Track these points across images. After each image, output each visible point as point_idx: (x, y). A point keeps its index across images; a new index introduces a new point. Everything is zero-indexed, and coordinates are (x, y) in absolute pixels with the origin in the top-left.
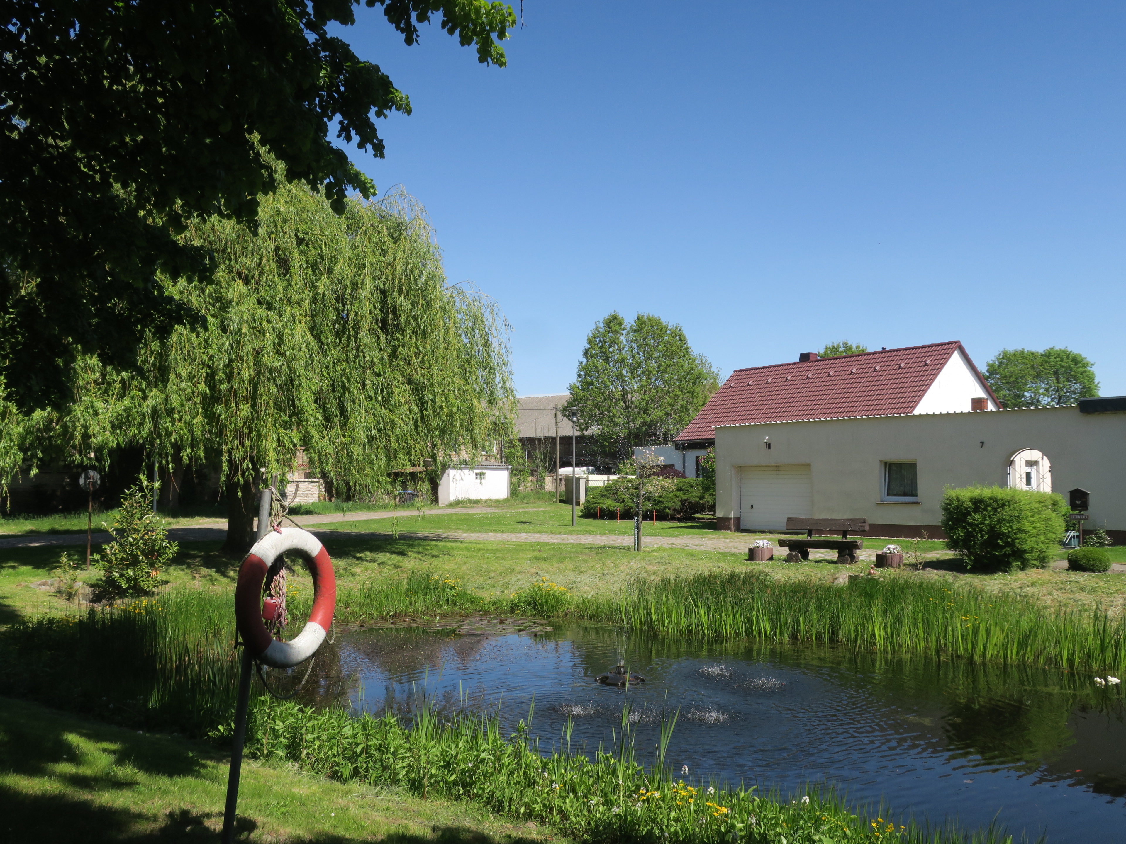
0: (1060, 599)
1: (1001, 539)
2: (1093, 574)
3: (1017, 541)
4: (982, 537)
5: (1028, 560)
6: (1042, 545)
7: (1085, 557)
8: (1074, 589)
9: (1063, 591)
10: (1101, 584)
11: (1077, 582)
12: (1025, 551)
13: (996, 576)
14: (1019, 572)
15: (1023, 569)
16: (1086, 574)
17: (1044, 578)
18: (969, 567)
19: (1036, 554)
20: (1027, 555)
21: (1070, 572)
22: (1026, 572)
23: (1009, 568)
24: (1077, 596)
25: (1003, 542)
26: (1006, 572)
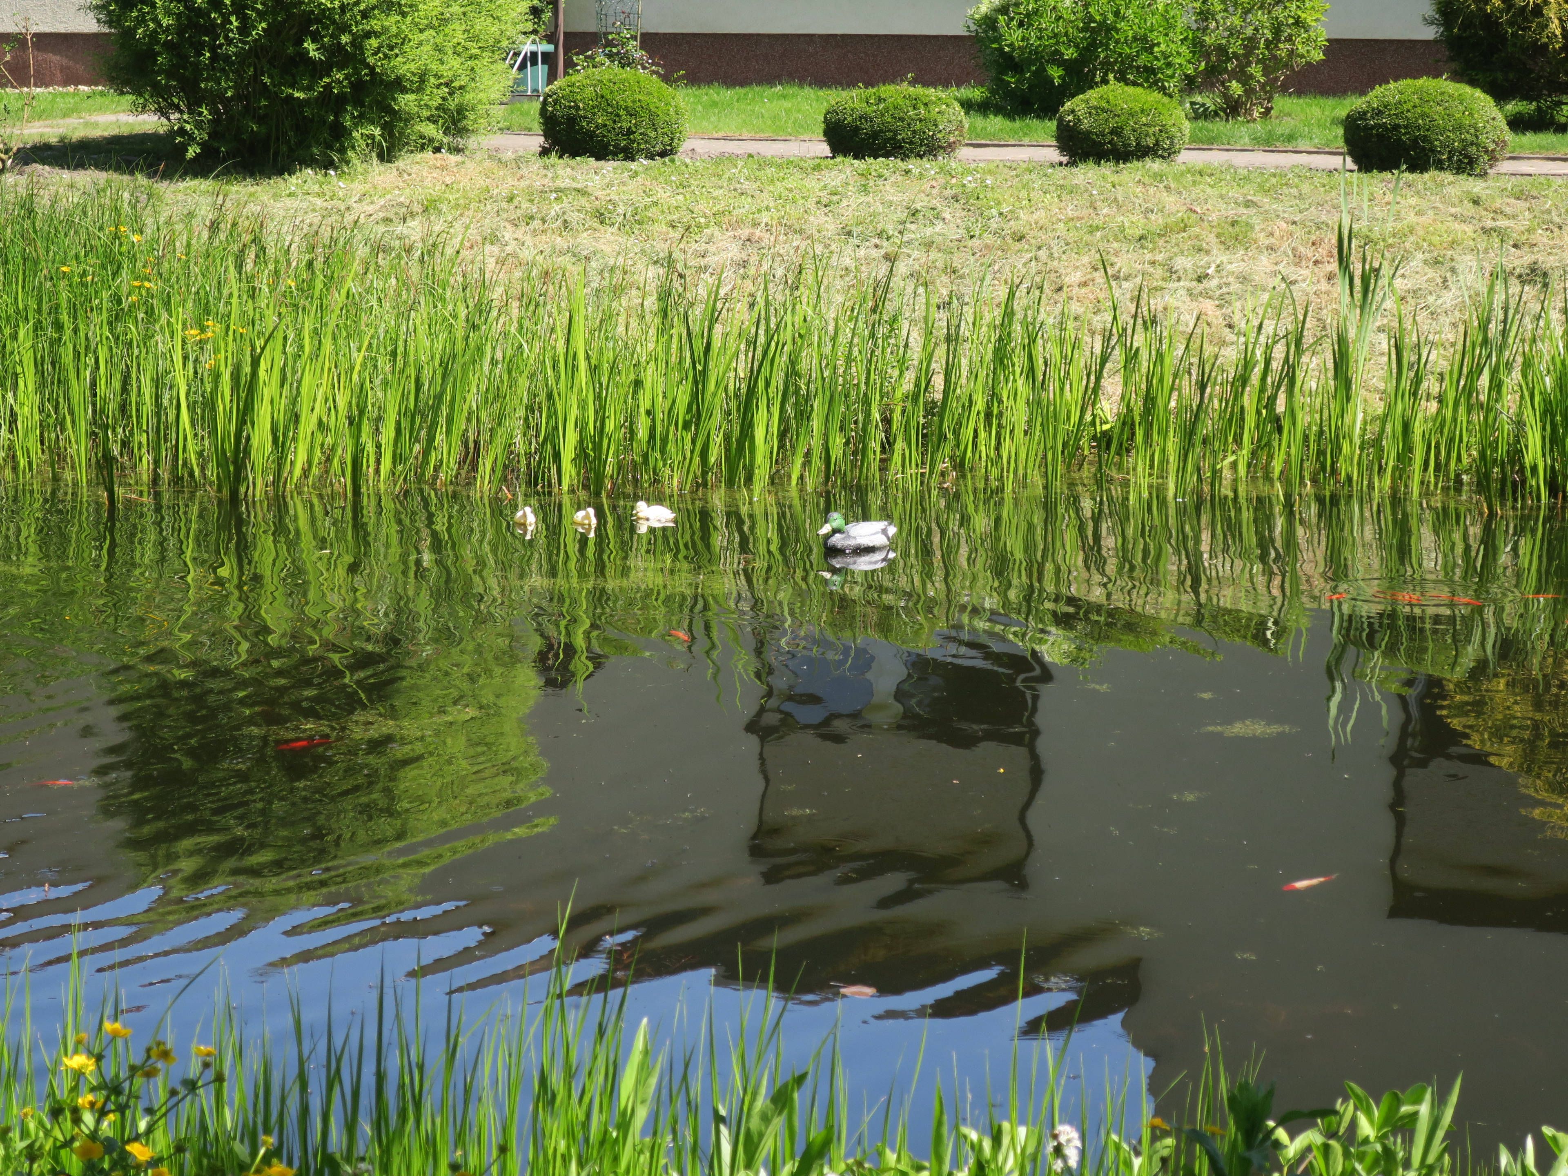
0: (526, 255)
1: (316, 38)
2: (633, 165)
3: (374, 42)
4: (244, 30)
5: (408, 119)
6: (454, 63)
7: (603, 102)
8: (574, 217)
9: (536, 224)
10: (663, 194)
11: (582, 192)
12: (398, 85)
13: (293, 181)
14: (376, 166)
15: (386, 156)
16: (609, 167)
17: (465, 182)
18: (192, 151)
19: (434, 97)
20: (406, 101)
21: (553, 158)
22: (400, 163)
23: (342, 151)
24: (585, 241)
25: (322, 48)
26: (329, 164)
